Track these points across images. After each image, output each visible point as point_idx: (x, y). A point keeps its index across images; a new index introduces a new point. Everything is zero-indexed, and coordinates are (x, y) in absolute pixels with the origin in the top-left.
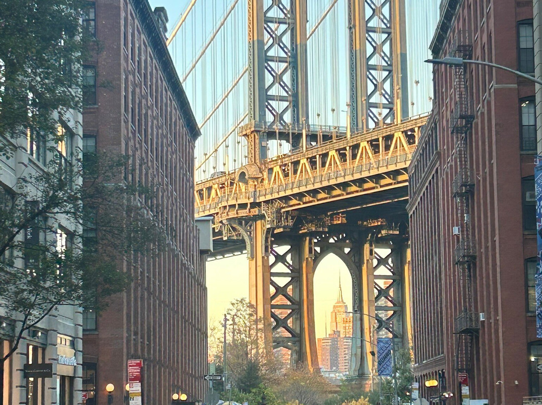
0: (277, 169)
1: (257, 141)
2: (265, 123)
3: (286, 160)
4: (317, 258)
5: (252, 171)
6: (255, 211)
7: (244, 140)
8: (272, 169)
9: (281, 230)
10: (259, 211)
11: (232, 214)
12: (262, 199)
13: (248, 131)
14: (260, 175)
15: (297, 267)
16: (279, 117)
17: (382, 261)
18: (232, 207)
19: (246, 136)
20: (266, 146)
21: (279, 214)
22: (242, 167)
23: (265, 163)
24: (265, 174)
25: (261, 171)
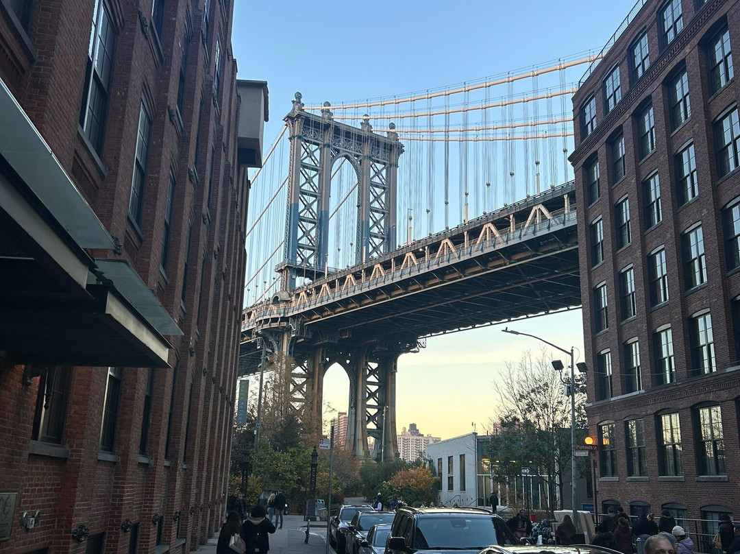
0: (303, 294)
1: (289, 275)
3: (311, 287)
4: (326, 366)
5: (285, 296)
7: (279, 274)
8: (299, 294)
9: (303, 340)
10: (288, 324)
11: (266, 326)
12: (290, 314)
13: (283, 268)
14: (290, 299)
15: (312, 371)
16: (305, 260)
17: (372, 372)
18: (266, 321)
19: (281, 271)
20: (295, 279)
21: (302, 327)
22: (275, 294)
23: (294, 291)
24: (293, 298)
25: (290, 296)
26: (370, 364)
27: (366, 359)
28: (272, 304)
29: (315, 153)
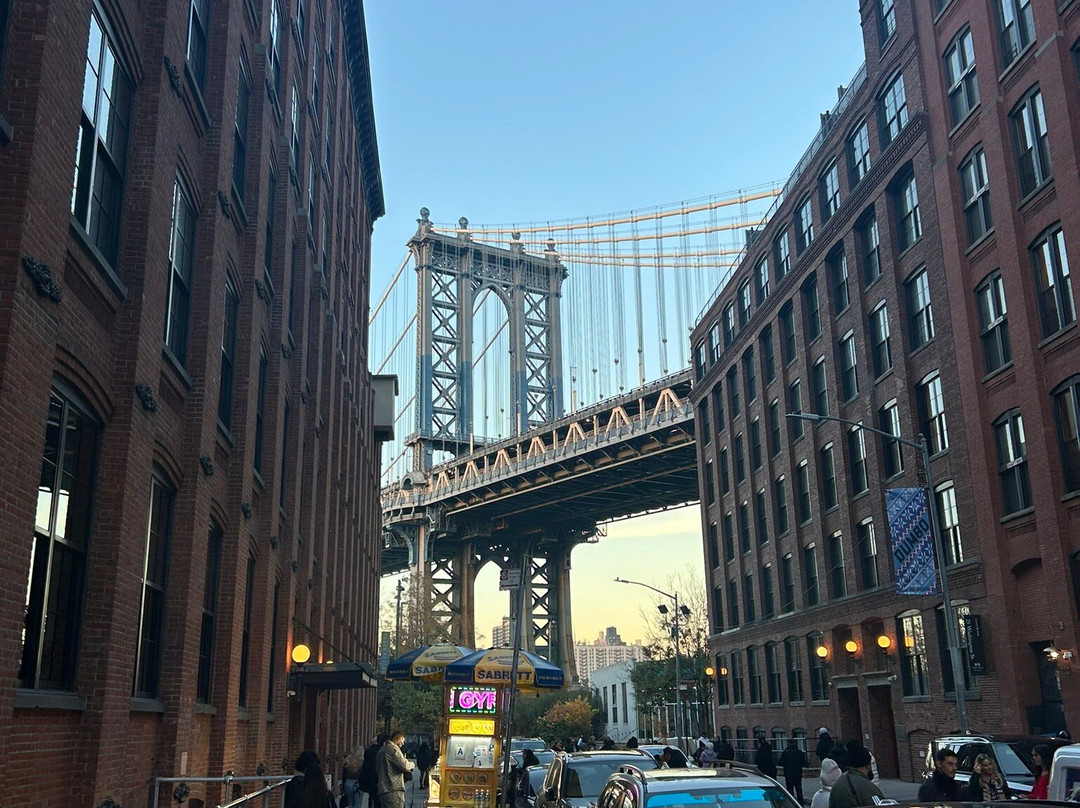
0: (442, 475)
1: (423, 450)
2: (432, 431)
3: (452, 465)
4: (478, 566)
5: (418, 478)
6: (420, 516)
7: (411, 449)
8: (437, 475)
9: (445, 535)
10: (424, 515)
11: (396, 519)
12: (427, 503)
13: (415, 441)
14: (425, 481)
15: (458, 574)
16: (443, 429)
17: (539, 571)
18: (396, 512)
19: (412, 445)
20: (431, 455)
21: (443, 518)
22: (406, 475)
23: (430, 470)
24: (430, 480)
25: (426, 478)
26: (534, 560)
27: (530, 553)
28: (403, 489)
29: (450, 287)
